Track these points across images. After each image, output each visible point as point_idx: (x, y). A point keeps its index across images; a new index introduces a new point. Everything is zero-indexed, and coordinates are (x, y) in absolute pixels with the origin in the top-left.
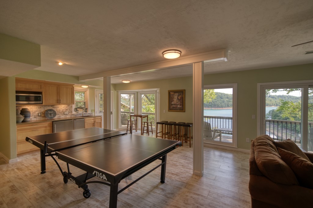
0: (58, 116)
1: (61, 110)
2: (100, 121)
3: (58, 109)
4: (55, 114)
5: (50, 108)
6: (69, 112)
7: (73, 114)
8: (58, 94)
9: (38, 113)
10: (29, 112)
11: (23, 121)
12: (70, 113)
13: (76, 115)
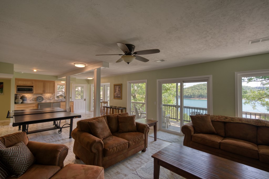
0: (45, 100)
1: (47, 97)
2: (72, 105)
3: (45, 96)
4: (43, 99)
5: (40, 95)
6: (53, 98)
7: (55, 100)
8: (44, 87)
9: (32, 99)
10: (26, 98)
11: (22, 103)
13: (57, 101)
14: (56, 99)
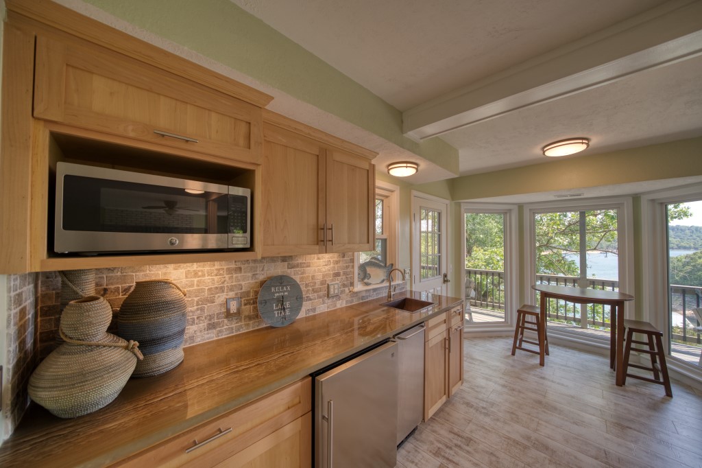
0: (310, 305)
1: (319, 277)
3: (310, 271)
4: (298, 298)
6: (344, 285)
7: (356, 292)
8: (322, 193)
9: (229, 301)
12: (347, 289)
13: (363, 298)
14: (359, 287)
